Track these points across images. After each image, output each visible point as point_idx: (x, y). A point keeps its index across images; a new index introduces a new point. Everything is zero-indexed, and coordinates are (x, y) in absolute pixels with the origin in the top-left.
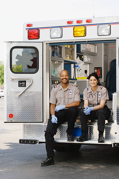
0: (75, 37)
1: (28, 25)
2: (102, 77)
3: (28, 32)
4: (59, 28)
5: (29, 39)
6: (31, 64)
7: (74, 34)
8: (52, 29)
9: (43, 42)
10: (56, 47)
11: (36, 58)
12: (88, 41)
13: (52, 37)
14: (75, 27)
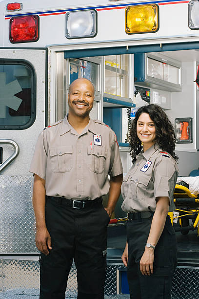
0: (129, 33)
1: (11, 7)
2: (192, 139)
3: (11, 23)
4: (89, 13)
5: (13, 42)
6: (16, 104)
7: (127, 25)
8: (71, 14)
9: (46, 49)
10: (83, 62)
11: (30, 89)
12: (163, 45)
13: (71, 36)
14: (131, 8)
